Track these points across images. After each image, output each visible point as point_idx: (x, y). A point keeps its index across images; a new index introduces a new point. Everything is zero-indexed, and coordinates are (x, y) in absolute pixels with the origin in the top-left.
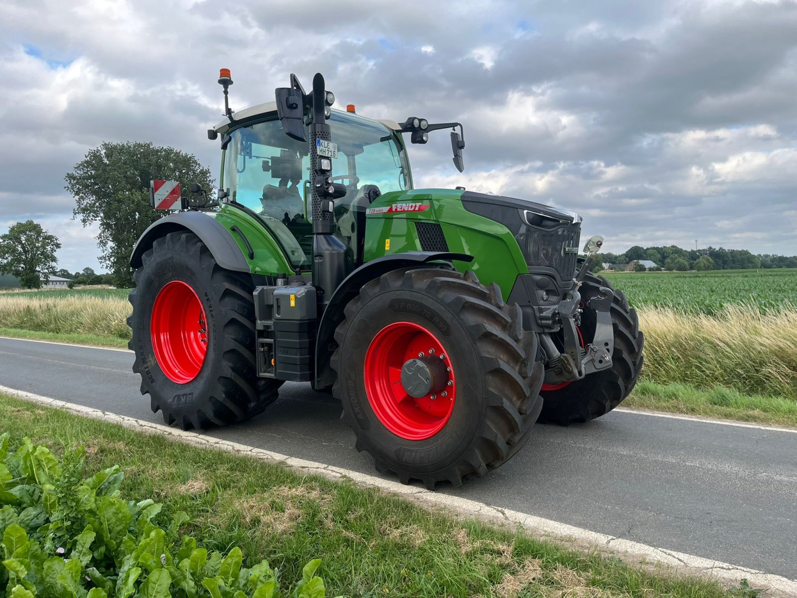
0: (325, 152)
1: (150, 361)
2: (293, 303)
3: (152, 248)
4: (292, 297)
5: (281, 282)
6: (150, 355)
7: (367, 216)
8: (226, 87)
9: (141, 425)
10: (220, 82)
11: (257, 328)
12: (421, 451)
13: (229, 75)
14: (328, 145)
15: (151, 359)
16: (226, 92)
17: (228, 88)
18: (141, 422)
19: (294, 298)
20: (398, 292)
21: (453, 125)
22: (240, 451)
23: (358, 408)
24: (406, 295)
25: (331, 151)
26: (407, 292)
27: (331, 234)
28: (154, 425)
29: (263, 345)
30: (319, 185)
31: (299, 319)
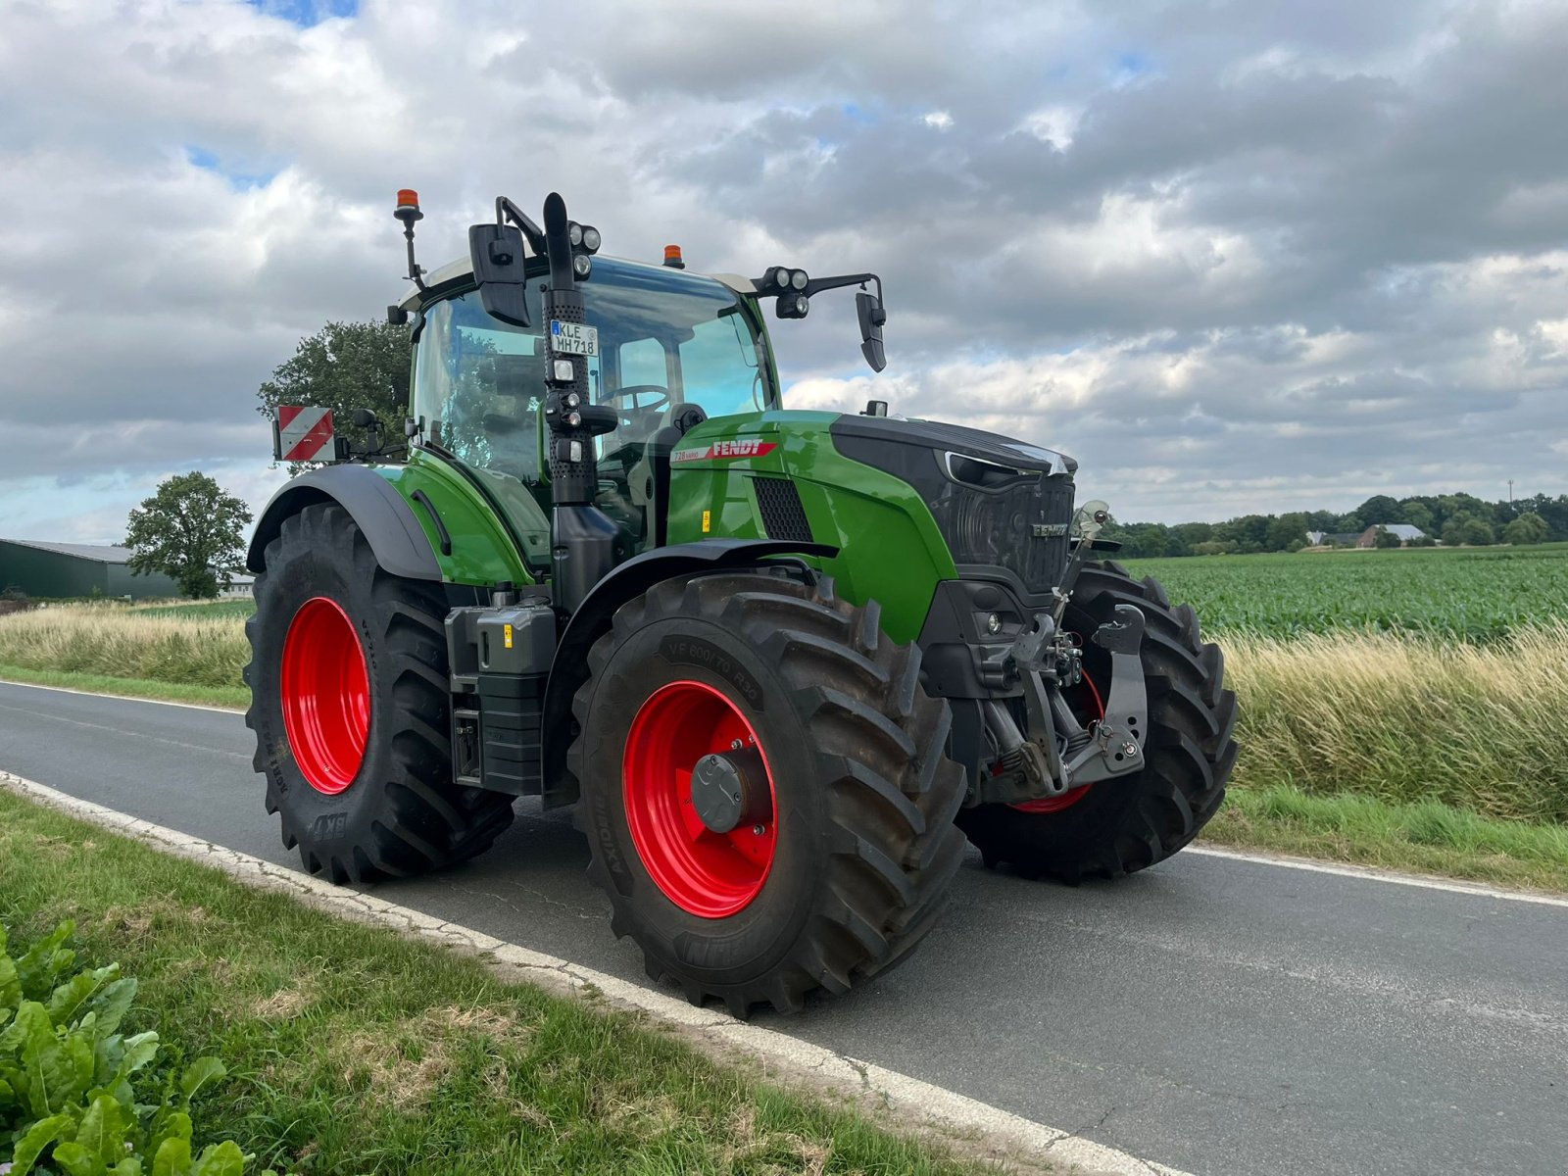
0: (570, 345)
1: (281, 749)
2: (508, 642)
3: (280, 535)
4: (508, 629)
5: (502, 598)
6: (280, 737)
7: (672, 466)
8: (409, 225)
9: (266, 873)
10: (398, 215)
11: (452, 690)
12: (718, 941)
13: (415, 202)
14: (576, 332)
15: (282, 746)
16: (409, 235)
17: (412, 225)
18: (269, 867)
19: (510, 631)
20: (676, 622)
21: (862, 279)
22: (420, 928)
23: (614, 850)
24: (688, 628)
25: (583, 343)
26: (690, 621)
27: (586, 504)
28: (286, 872)
29: (463, 722)
30: (552, 411)
31: (520, 672)
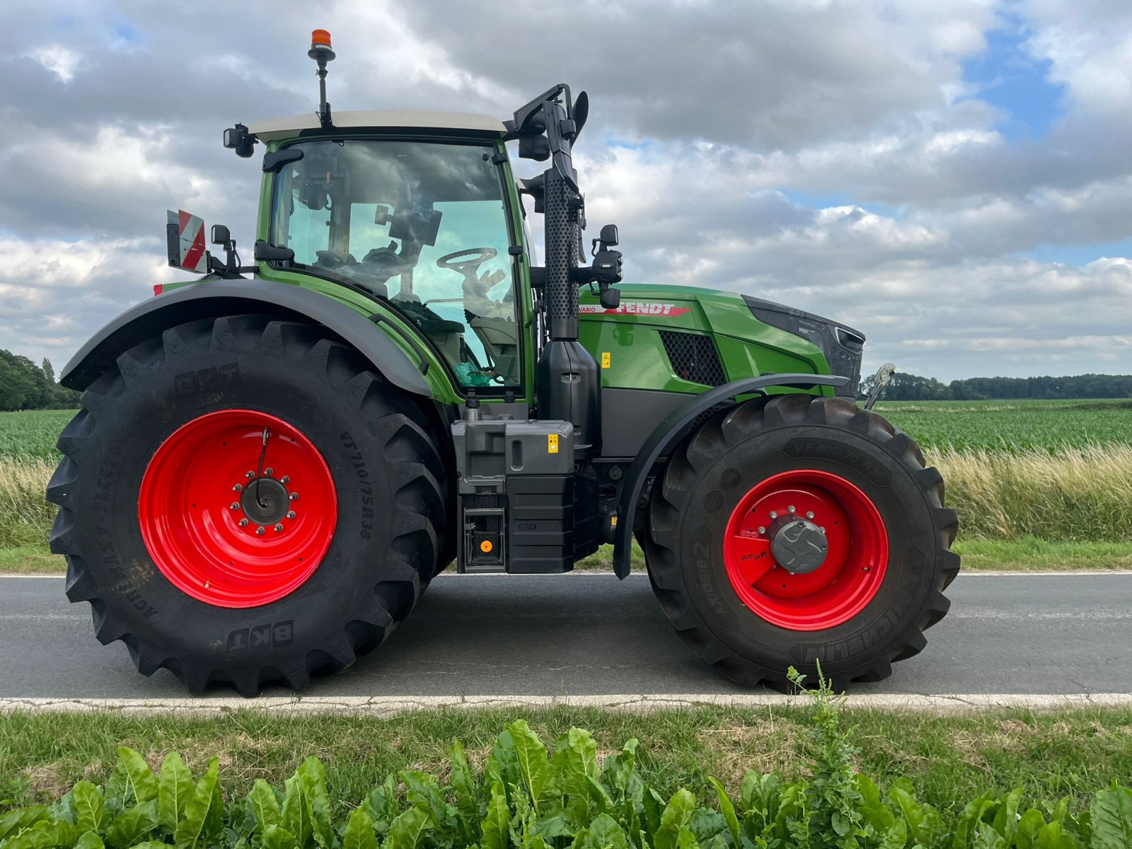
1: (137, 572)
2: (553, 448)
4: (553, 438)
6: (134, 560)
8: (322, 64)
10: (311, 53)
11: (461, 491)
13: (328, 42)
16: (323, 73)
17: (325, 65)
19: (557, 440)
20: (801, 429)
24: (815, 433)
26: (818, 429)
